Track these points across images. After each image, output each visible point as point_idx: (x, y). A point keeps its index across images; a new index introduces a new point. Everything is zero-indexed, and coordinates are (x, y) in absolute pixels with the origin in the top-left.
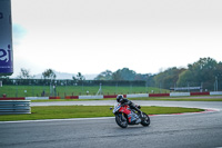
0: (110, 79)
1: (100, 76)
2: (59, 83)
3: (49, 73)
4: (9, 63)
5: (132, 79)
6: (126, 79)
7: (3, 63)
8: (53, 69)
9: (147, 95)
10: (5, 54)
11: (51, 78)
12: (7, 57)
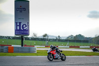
0: (73, 39)
1: (68, 38)
2: (49, 40)
3: (45, 35)
4: (28, 30)
5: (82, 39)
6: (79, 39)
7: (25, 30)
8: (47, 34)
9: (89, 47)
10: (26, 26)
11: (46, 38)
12: (27, 27)
